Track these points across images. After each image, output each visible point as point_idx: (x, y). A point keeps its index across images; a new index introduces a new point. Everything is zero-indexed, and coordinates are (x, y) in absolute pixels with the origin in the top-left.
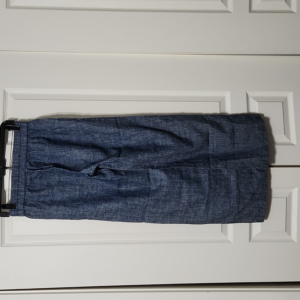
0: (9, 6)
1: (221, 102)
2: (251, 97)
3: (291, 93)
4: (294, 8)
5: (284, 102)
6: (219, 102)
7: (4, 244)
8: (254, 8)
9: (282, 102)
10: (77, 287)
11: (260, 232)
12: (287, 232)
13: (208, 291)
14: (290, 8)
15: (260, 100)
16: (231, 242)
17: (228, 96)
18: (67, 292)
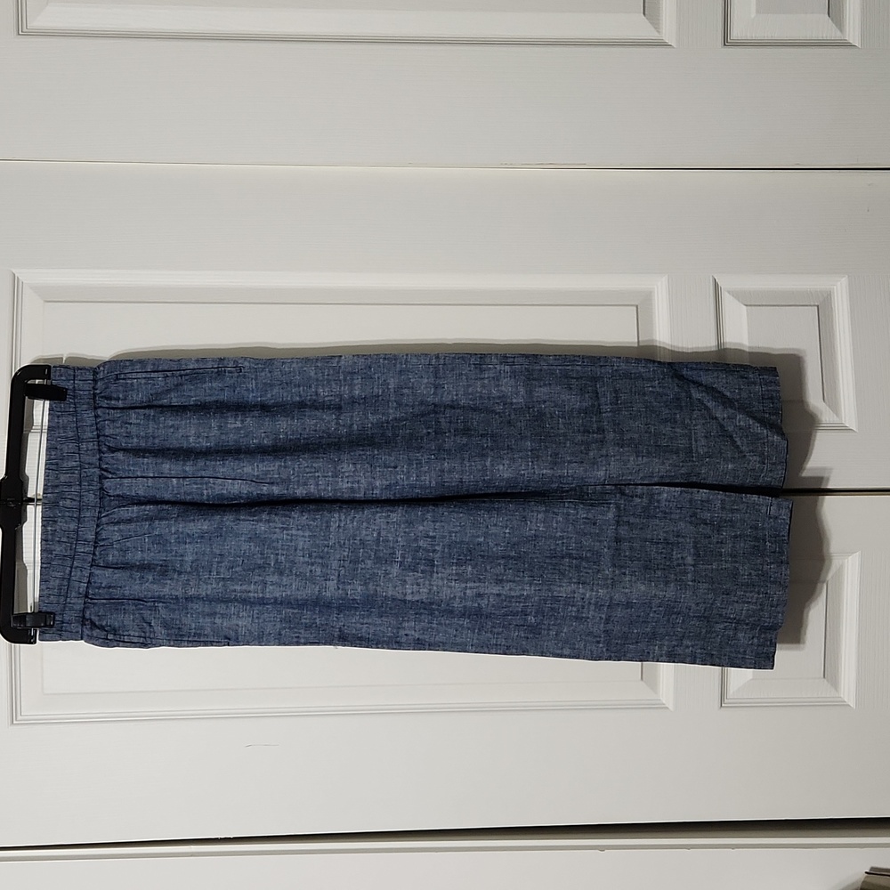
0: (25, 30)
1: (641, 307)
2: (729, 292)
3: (844, 279)
4: (853, 34)
5: (822, 308)
6: (635, 308)
7: (19, 718)
8: (736, 33)
9: (818, 306)
10: (230, 838)
11: (752, 679)
12: (828, 681)
13: (602, 848)
14: (841, 31)
15: (752, 301)
16: (667, 708)
17: (660, 289)
18: (199, 853)
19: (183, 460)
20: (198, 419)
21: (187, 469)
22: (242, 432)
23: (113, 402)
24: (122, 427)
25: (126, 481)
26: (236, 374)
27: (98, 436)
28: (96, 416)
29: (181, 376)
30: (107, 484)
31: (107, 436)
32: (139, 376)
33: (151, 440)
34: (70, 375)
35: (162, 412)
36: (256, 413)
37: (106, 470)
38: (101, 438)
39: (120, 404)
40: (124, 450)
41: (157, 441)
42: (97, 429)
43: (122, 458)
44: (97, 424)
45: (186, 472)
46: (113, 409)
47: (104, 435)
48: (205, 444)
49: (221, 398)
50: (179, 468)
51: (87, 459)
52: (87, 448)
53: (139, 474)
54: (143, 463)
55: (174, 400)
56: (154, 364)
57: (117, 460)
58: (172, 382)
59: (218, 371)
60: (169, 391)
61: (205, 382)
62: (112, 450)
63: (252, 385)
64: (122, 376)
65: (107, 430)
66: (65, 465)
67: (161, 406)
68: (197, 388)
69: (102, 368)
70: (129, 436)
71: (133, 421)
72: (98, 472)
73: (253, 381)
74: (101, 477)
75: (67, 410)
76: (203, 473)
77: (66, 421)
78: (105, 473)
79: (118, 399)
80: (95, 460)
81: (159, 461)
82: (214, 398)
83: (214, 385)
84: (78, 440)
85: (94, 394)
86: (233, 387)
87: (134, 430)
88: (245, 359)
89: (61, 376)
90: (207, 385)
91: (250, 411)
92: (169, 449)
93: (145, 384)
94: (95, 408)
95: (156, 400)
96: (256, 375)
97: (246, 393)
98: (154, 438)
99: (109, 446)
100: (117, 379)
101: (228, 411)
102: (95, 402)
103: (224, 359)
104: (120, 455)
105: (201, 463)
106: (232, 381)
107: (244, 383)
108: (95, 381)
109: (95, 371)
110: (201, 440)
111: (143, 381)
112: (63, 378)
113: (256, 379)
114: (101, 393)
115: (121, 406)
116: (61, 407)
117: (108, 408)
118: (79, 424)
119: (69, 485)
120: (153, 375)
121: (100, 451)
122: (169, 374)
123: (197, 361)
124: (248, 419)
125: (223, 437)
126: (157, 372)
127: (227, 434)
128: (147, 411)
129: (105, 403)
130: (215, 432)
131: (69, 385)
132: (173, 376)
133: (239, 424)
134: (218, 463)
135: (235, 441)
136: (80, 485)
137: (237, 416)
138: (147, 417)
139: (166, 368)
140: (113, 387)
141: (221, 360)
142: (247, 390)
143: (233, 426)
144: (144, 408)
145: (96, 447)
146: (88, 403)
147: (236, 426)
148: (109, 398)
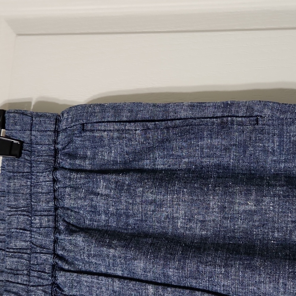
19: (165, 258)
20: (190, 194)
21: (170, 272)
22: (256, 218)
23: (78, 162)
24: (85, 198)
25: (85, 278)
26: (250, 127)
27: (56, 208)
28: (55, 181)
29: (168, 128)
30: (61, 278)
31: (68, 209)
32: (111, 127)
33: (123, 218)
34: (26, 124)
35: (141, 180)
36: (279, 190)
37: (61, 258)
38: (60, 212)
39: (87, 165)
40: (87, 231)
41: (131, 221)
42: (55, 198)
43: (81, 244)
44: (55, 191)
45: (168, 277)
46: (78, 171)
47: (63, 208)
48: (198, 231)
49: (225, 161)
50: (158, 270)
51: (39, 239)
52: (41, 224)
53: (103, 269)
54: (108, 256)
55: (159, 161)
56: (131, 111)
57: (76, 245)
58: (155, 135)
59: (222, 122)
60: (151, 149)
61: (202, 138)
62: (72, 229)
63: (273, 144)
64: (89, 127)
65: (67, 201)
66: (12, 245)
67: (141, 171)
68: (190, 146)
69: (65, 115)
70: (94, 210)
71: (101, 190)
72: (51, 261)
73: (276, 139)
74: (55, 268)
75: (21, 170)
76: (194, 283)
77: (18, 185)
78: (60, 263)
79: (84, 158)
80: (48, 242)
81: (130, 254)
82: (215, 161)
83: (216, 142)
84: (30, 211)
85: (56, 151)
86: (243, 146)
87: (101, 203)
88: (265, 104)
89: (16, 124)
90: (207, 141)
91: (269, 185)
92: (146, 235)
93: (119, 138)
94: (55, 169)
95: (134, 160)
96: (282, 130)
97: (262, 157)
98: (128, 217)
99: (69, 223)
100: (84, 130)
101: (236, 184)
102: (55, 161)
103: (232, 104)
104: (79, 239)
105: (191, 265)
106: (242, 138)
107: (261, 140)
108: (57, 132)
109: (57, 120)
110: (194, 226)
111: (116, 134)
112: (18, 127)
113: (280, 136)
114: (64, 149)
115: (89, 167)
116: (14, 167)
117: (71, 170)
118: (34, 190)
119: (15, 272)
120: (128, 126)
121: (56, 229)
122: (150, 125)
123: (192, 106)
124: (267, 199)
125: (227, 223)
126: (135, 121)
127: (232, 219)
128: (120, 177)
129: (66, 163)
130: (214, 216)
131: (25, 137)
132: (156, 128)
133: (251, 206)
134: (218, 270)
135: (245, 231)
136: (28, 275)
137: (248, 193)
138: (119, 186)
139: (147, 116)
140: (78, 141)
141: (227, 105)
142: (265, 151)
143: (242, 208)
144: (117, 172)
145: (51, 224)
146: (46, 162)
147: (247, 208)
148: (72, 156)
